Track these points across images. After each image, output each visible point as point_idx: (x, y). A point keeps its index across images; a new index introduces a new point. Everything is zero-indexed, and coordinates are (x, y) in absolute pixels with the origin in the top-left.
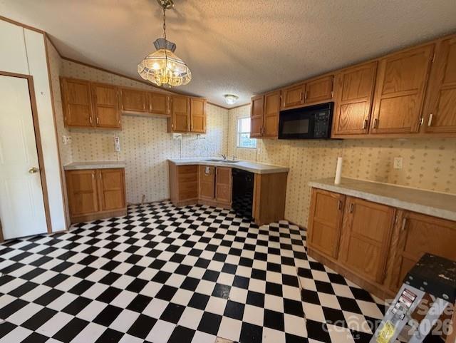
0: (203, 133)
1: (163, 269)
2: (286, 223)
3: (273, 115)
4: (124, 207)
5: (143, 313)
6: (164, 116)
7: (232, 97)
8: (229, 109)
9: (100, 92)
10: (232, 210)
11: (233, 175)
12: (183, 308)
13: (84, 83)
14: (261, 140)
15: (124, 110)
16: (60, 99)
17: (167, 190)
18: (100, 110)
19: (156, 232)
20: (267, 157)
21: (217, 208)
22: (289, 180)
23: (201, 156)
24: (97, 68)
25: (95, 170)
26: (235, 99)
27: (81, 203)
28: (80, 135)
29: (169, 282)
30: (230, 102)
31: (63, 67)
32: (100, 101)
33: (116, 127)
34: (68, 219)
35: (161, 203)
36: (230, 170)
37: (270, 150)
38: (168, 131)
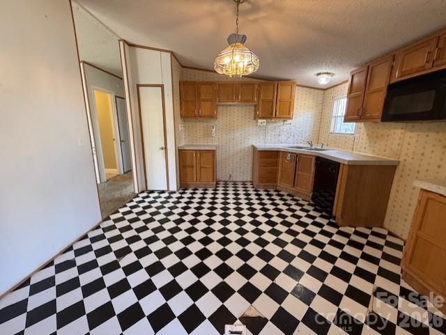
0: (289, 118)
1: (227, 236)
2: (385, 232)
3: (378, 91)
4: (213, 181)
5: (204, 261)
6: (250, 103)
7: (326, 76)
8: (325, 90)
9: (203, 89)
10: (311, 202)
11: (316, 164)
12: (232, 271)
13: (194, 83)
14: (361, 125)
15: (219, 102)
16: (179, 98)
17: (250, 173)
18: (203, 103)
19: (232, 206)
20: (367, 146)
21: (295, 198)
22: (396, 177)
23: (286, 142)
24: (203, 70)
25: (196, 150)
26: (329, 77)
27: (186, 174)
28: (190, 124)
29: (228, 247)
30: (323, 81)
31: (182, 74)
32: (203, 97)
33: (212, 117)
34: (179, 184)
35: (244, 183)
36: (314, 158)
37: (373, 137)
38: (255, 119)
